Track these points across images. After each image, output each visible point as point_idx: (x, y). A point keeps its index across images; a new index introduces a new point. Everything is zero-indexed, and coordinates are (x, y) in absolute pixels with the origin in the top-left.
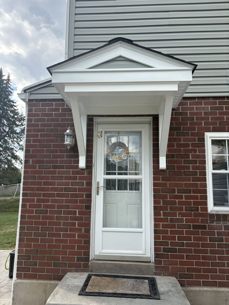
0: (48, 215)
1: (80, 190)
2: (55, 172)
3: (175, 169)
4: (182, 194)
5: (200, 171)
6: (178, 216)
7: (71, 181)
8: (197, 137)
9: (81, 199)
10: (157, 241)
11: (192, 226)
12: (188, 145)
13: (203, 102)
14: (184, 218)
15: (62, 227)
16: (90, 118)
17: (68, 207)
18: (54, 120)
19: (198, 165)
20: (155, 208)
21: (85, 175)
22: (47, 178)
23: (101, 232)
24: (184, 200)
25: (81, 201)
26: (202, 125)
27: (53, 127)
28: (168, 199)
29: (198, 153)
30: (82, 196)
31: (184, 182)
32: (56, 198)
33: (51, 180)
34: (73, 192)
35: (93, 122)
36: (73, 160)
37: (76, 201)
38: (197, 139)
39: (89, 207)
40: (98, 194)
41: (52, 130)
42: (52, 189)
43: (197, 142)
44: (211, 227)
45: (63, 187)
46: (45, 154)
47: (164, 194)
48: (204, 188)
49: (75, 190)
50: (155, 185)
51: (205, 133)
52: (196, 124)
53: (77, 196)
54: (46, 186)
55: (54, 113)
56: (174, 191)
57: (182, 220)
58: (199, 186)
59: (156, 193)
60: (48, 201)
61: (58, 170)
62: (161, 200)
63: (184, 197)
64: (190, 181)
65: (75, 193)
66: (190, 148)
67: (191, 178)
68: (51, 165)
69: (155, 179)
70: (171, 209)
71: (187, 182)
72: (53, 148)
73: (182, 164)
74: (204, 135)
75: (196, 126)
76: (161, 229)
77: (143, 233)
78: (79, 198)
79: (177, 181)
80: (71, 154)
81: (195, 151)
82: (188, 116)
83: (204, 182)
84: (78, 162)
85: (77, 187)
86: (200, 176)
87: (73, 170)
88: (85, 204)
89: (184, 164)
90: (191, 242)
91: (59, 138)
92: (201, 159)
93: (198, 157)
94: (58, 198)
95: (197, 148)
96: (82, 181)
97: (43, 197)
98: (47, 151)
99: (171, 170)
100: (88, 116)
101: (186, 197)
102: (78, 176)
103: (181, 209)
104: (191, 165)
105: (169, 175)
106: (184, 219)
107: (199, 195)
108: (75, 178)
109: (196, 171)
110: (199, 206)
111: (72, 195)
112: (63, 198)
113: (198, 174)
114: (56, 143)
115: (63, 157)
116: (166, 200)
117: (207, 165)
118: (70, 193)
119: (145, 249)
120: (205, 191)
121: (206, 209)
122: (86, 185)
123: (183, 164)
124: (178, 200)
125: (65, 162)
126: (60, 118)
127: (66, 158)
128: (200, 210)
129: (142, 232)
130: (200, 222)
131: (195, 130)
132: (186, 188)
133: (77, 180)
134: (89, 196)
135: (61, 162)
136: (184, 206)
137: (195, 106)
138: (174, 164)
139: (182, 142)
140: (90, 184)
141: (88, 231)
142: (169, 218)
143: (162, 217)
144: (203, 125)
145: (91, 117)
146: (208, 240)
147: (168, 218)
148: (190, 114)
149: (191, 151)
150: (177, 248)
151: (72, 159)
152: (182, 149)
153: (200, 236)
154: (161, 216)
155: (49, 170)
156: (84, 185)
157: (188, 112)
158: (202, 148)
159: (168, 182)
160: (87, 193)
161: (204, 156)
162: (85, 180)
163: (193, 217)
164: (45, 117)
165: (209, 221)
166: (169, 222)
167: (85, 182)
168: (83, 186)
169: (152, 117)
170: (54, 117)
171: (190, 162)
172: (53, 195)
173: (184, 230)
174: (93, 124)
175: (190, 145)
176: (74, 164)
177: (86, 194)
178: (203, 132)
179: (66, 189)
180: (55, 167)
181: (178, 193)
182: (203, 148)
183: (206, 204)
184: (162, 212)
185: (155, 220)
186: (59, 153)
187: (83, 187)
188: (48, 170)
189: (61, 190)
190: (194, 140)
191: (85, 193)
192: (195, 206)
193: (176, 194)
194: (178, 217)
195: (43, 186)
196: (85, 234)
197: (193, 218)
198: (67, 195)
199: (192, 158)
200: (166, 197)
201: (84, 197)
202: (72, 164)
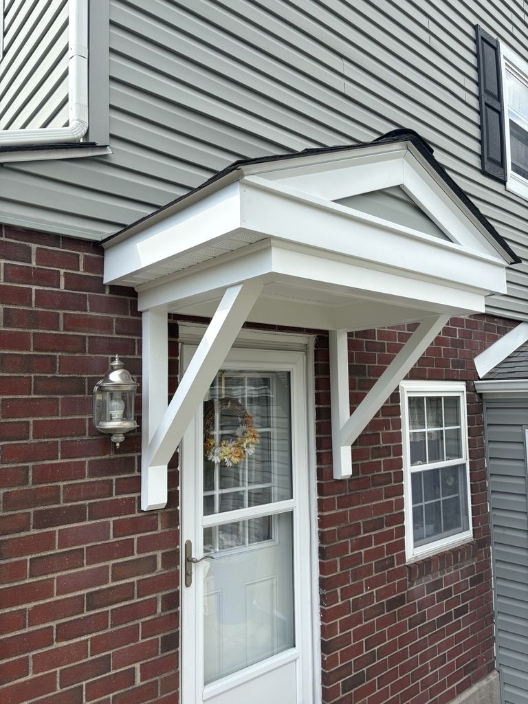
1: (145, 587)
4: (370, 534)
5: (394, 471)
6: (364, 590)
7: (111, 563)
9: (148, 619)
10: (328, 672)
11: (385, 606)
14: (375, 591)
17: (104, 665)
19: (392, 457)
20: (323, 585)
21: (160, 530)
22: (17, 572)
24: (373, 546)
25: (148, 629)
28: (350, 553)
29: (391, 430)
30: (152, 607)
31: (374, 503)
32: (56, 645)
33: (31, 576)
34: (120, 602)
35: (177, 340)
36: (117, 480)
37: (133, 635)
38: (390, 396)
39: (174, 641)
42: (39, 615)
43: (390, 404)
44: (410, 596)
45: (82, 592)
47: (341, 541)
48: (401, 511)
50: (321, 522)
56: (358, 529)
57: (371, 598)
58: (394, 507)
61: (62, 527)
62: (337, 559)
63: (373, 540)
64: (381, 499)
65: (127, 603)
66: (381, 417)
67: (383, 491)
70: (355, 575)
76: (339, 635)
77: (299, 663)
78: (144, 620)
79: (363, 504)
80: (107, 457)
81: (387, 425)
82: (376, 340)
83: (401, 497)
84: (135, 485)
85: (136, 579)
86: (395, 484)
87: (117, 518)
88: (161, 635)
91: (60, 397)
92: (395, 444)
93: (392, 438)
95: (390, 419)
96: (151, 554)
99: (358, 475)
101: (377, 539)
102: (136, 537)
103: (370, 570)
104: (382, 460)
105: (350, 491)
106: (375, 594)
107: (394, 527)
109: (390, 471)
110: (395, 555)
112: (84, 638)
113: (393, 479)
115: (78, 471)
116: (345, 556)
117: (403, 457)
118: (110, 608)
120: (402, 517)
121: (404, 557)
122: (162, 566)
123: (370, 459)
124: (365, 550)
126: (61, 312)
127: (91, 474)
128: (395, 564)
129: (295, 661)
130: (396, 590)
132: (376, 517)
133: (133, 554)
134: (175, 600)
135: (72, 493)
136: (373, 563)
138: (357, 460)
140: (175, 558)
142: (351, 600)
143: (340, 602)
145: (172, 320)
146: (408, 626)
149: (381, 425)
150: (365, 669)
151: (114, 478)
153: (397, 622)
156: (156, 567)
157: (376, 330)
159: (349, 509)
160: (168, 592)
161: (400, 437)
162: (159, 548)
165: (408, 583)
166: (351, 610)
167: (159, 554)
168: (153, 571)
169: (313, 337)
171: (380, 452)
172: (44, 638)
173: (375, 619)
174: (177, 345)
175: (380, 412)
176: (120, 497)
177: (163, 597)
179: (94, 600)
181: (364, 532)
182: (398, 417)
183: (403, 545)
184: (339, 590)
185: (324, 616)
186: (62, 458)
187: (154, 575)
189: (76, 607)
191: (160, 595)
192: (390, 556)
193: (362, 535)
194: (365, 593)
197: (387, 584)
199: (383, 442)
200: (345, 548)
201: (159, 610)
202: (114, 497)
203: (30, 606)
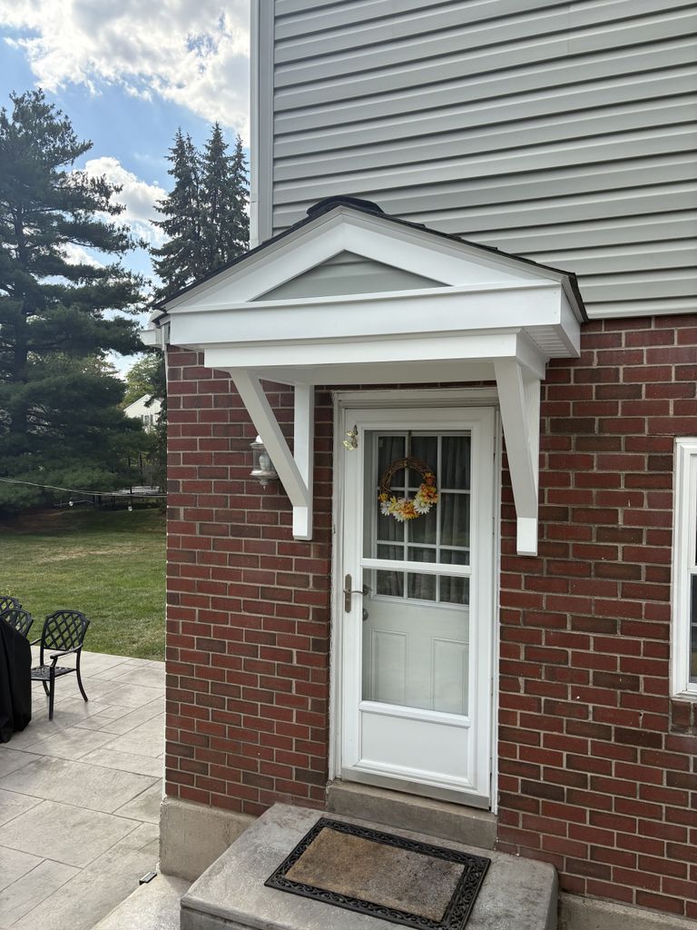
0: (226, 654)
1: (301, 597)
2: (238, 546)
3: (567, 556)
4: (586, 634)
5: (649, 564)
6: (570, 696)
7: (276, 571)
8: (646, 455)
9: (302, 620)
10: (505, 758)
11: (613, 733)
12: (614, 481)
13: (676, 333)
14: (591, 706)
15: (259, 688)
16: (321, 394)
17: (272, 640)
18: (230, 401)
19: (644, 545)
20: (504, 667)
21: (312, 558)
22: (221, 559)
23: (357, 714)
24: (591, 651)
25: (303, 628)
26: (668, 414)
27: (230, 421)
28: (543, 645)
29: (646, 508)
30: (305, 613)
31: (596, 598)
32: (243, 613)
33: (230, 565)
34: (283, 601)
35: (330, 407)
36: (281, 513)
37: (290, 627)
38: (646, 461)
39: (324, 645)
40: (348, 609)
41: (226, 430)
42: (233, 590)
43: (646, 471)
44: (673, 743)
45: (258, 585)
46: (213, 494)
47: (530, 628)
48: (661, 622)
49: (286, 595)
50: (504, 599)
51: (678, 440)
52: (648, 409)
53: (291, 611)
54: (218, 581)
56: (561, 622)
57: (583, 712)
58: (643, 613)
59: (508, 624)
60: (224, 619)
61: (246, 539)
62: (520, 644)
63: (592, 643)
64: (613, 597)
65: (287, 603)
66: (622, 489)
67: (620, 587)
68: (230, 524)
69: (505, 581)
70: (552, 673)
71: (603, 598)
72: (232, 480)
73: (591, 540)
74: (670, 446)
75: (646, 417)
76: (518, 727)
77: (471, 731)
78: (299, 620)
79: (572, 593)
80: (275, 496)
81: (637, 500)
82: (621, 382)
83: (663, 603)
84: (289, 519)
85: (293, 588)
86: (648, 583)
87: (280, 541)
88: (313, 637)
89: (598, 540)
90: (609, 777)
91: (245, 452)
92: (655, 528)
93: (646, 518)
94: (247, 614)
95: (645, 492)
96: (305, 573)
97: (214, 607)
98: (218, 487)
99: (554, 557)
101: (600, 645)
102: (294, 558)
103: (583, 678)
104: (620, 546)
105: (548, 573)
106: (591, 709)
107: (642, 640)
108: (287, 565)
109: (637, 564)
110: (642, 676)
111: (282, 610)
112: (259, 615)
113: (643, 575)
114: (235, 464)
115: (256, 503)
116: (536, 646)
117: (675, 550)
118: (276, 602)
119: (476, 775)
120: (665, 632)
121: (665, 686)
122: (314, 585)
123: (594, 540)
124: (574, 650)
125: (261, 518)
127: (264, 507)
128: (642, 688)
129: (467, 728)
130: (641, 722)
131: (643, 432)
132: (601, 617)
133: (291, 570)
134: (325, 615)
135: (253, 517)
136: (591, 671)
137: (644, 348)
138: (567, 539)
139: (595, 468)
140: (325, 582)
141: (323, 707)
142: (543, 698)
143: (522, 693)
144: (671, 412)
145: (325, 391)
146: (665, 780)
147: (540, 699)
148: (629, 374)
149: (623, 498)
150: (566, 787)
151: (279, 512)
152: (594, 491)
153: (639, 763)
154: (519, 692)
155: (225, 538)
156: (309, 584)
157: (621, 368)
158: (661, 491)
159: (546, 594)
160: (319, 607)
161: (668, 519)
162: (311, 571)
163: (619, 705)
164: (210, 394)
165: (670, 724)
166: (543, 710)
167: (311, 575)
168: (306, 587)
170: (230, 393)
171: (617, 535)
172: (235, 605)
173: (590, 739)
174: (332, 410)
175: (622, 481)
176: (282, 526)
177: (314, 609)
178: (668, 435)
179: (266, 593)
180: (238, 531)
181: (572, 629)
182: (667, 491)
183: (664, 669)
184: (521, 680)
185: (504, 700)
186: (247, 493)
187: (307, 590)
188: (221, 538)
189: (254, 592)
190: (637, 463)
191: (311, 607)
192: (629, 674)
193: (569, 630)
194: (570, 700)
195: (210, 580)
196: (315, 715)
197: (618, 707)
198: (268, 609)
199: (625, 523)
200: (536, 637)
201: (311, 618)
202: (279, 526)
203: (229, 582)
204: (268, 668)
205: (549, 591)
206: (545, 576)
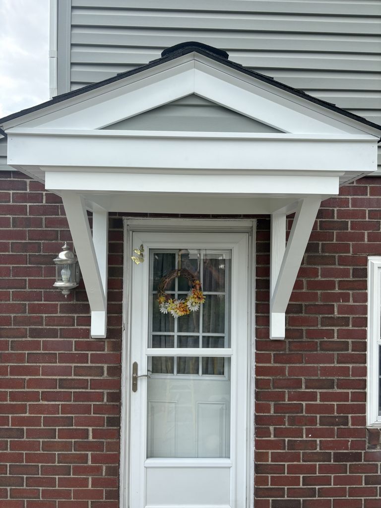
0: (25, 439)
1: (95, 384)
2: (36, 346)
3: (302, 337)
4: (315, 390)
5: (354, 340)
6: (304, 436)
7: (73, 365)
8: (351, 268)
9: (97, 403)
10: (260, 487)
11: (332, 456)
12: (331, 285)
13: (368, 188)
14: (318, 440)
15: (57, 464)
16: (115, 220)
17: (69, 422)
18: (28, 222)
19: (350, 327)
20: (258, 420)
21: (106, 352)
22: (20, 358)
23: (143, 469)
24: (318, 402)
25: (98, 409)
26: (364, 241)
27: (29, 239)
28: (287, 402)
29: (351, 303)
30: (100, 397)
31: (321, 365)
32: (41, 402)
33: (28, 362)
34: (79, 389)
35: (122, 230)
36: (77, 317)
37: (87, 410)
38: (351, 271)
39: (116, 421)
40: (135, 389)
41: (25, 247)
42: (32, 383)
43: (351, 279)
44: (370, 457)
45: (56, 377)
46: (11, 302)
47: (277, 390)
48: (361, 378)
49: (83, 384)
50: (259, 371)
51: (369, 258)
52: (352, 237)
53: (87, 397)
54: (16, 377)
55: (28, 204)
56: (298, 384)
57: (313, 445)
58: (351, 373)
59: (261, 389)
60: (23, 409)
61: (44, 339)
62: (271, 403)
63: (318, 397)
64: (331, 363)
65: (84, 390)
66: (337, 290)
67: (336, 357)
68: (28, 327)
69: (258, 358)
70: (292, 421)
71: (325, 365)
72: (30, 290)
73: (317, 325)
74: (366, 261)
75: (351, 243)
76: (270, 463)
77: (232, 471)
78: (95, 403)
79: (306, 363)
80: (72, 302)
81: (346, 297)
82: (336, 219)
83: (362, 365)
84: (88, 321)
85: (89, 378)
86: (353, 352)
87: (77, 340)
88: (107, 416)
89: (322, 326)
90: (330, 486)
91: (43, 266)
92: (357, 316)
93: (351, 310)
94: (46, 403)
95: (351, 292)
96: (100, 365)
97: (12, 400)
98: (16, 296)
99: (293, 338)
100: (110, 214)
101: (324, 397)
102: (90, 353)
103: (313, 421)
104: (336, 329)
105: (290, 350)
106: (318, 442)
107: (350, 391)
108: (84, 358)
109: (346, 340)
110: (350, 415)
111: (78, 397)
112: (57, 403)
113: (350, 348)
114: (35, 276)
115: (53, 309)
116: (281, 402)
117: (368, 329)
118: (73, 390)
119: (236, 501)
120: (363, 384)
121: (363, 420)
122: (107, 374)
123: (319, 326)
124: (307, 403)
125: (60, 322)
126: (44, 217)
127: (62, 312)
128: (350, 423)
130: (349, 446)
131: (349, 252)
132: (324, 378)
133: (87, 363)
134: (116, 397)
135: (50, 321)
136: (318, 416)
137: (350, 197)
138: (301, 326)
139: (320, 277)
140: (116, 371)
141: (115, 472)
142: (287, 439)
143: (272, 438)
144: (366, 240)
145: (117, 217)
146: (363, 482)
147: (285, 440)
148: (341, 214)
149: (336, 298)
150: (301, 499)
151: (76, 315)
152: (319, 292)
153: (348, 474)
154: (270, 437)
155: (24, 339)
156: (103, 374)
158: (360, 291)
159: (288, 365)
160: (111, 391)
161: (364, 310)
162: (106, 363)
163: (336, 437)
164: (8, 216)
165: (367, 444)
166: (286, 448)
167: (105, 366)
168: (101, 376)
169: (255, 221)
170: (28, 216)
171: (333, 322)
172: (34, 396)
173: (318, 463)
174: (122, 232)
175: (337, 285)
176: (79, 327)
177: (108, 393)
178: (364, 255)
179: (63, 383)
180: (35, 333)
181: (306, 388)
182: (364, 291)
183: (363, 409)
184: (272, 428)
185: (258, 445)
186: (44, 301)
187: (102, 378)
188: (20, 339)
189: (52, 384)
190: (345, 273)
191: (105, 391)
192: (342, 415)
193: (303, 390)
194: (305, 438)
195: (9, 377)
196: (108, 479)
197: (336, 439)
198: (66, 397)
199: (339, 313)
200: (281, 396)
201: (105, 400)
202: (76, 327)
203: (27, 378)
204: (66, 446)
205: (290, 363)
206: (287, 353)
